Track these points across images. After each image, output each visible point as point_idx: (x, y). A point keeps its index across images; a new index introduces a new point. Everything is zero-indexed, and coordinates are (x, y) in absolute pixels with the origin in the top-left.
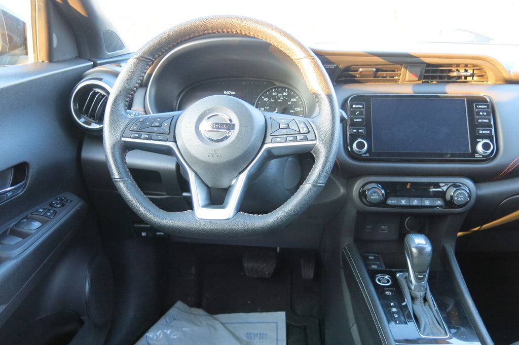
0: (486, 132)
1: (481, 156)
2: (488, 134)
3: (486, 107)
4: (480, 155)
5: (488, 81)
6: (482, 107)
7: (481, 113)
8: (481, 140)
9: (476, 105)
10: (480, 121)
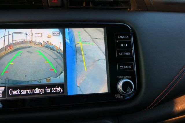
0: (127, 67)
1: (121, 97)
2: (130, 69)
3: (127, 37)
4: (121, 95)
5: (131, 8)
6: (123, 37)
7: (122, 45)
8: (122, 77)
9: (117, 35)
10: (121, 54)
